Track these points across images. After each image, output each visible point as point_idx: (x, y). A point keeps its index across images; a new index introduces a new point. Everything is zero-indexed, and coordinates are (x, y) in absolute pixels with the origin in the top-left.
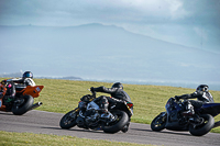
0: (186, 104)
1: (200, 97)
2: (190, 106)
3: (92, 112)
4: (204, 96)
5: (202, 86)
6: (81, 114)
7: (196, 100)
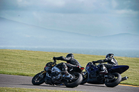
0: (101, 66)
1: (109, 62)
2: (104, 67)
3: (56, 74)
4: (112, 61)
5: (110, 55)
6: (48, 75)
7: (106, 63)
